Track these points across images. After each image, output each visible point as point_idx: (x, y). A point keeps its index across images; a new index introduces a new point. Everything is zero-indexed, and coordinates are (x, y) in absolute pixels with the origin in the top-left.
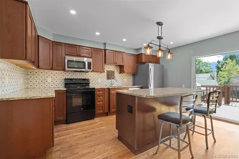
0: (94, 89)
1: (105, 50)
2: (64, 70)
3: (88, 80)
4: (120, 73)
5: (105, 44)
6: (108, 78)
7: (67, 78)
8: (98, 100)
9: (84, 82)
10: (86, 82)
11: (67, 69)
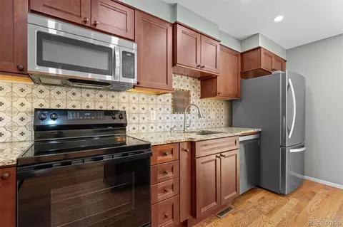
0: (148, 146)
1: (174, 26)
2: (22, 72)
3: (122, 115)
4: (202, 97)
5: (174, 6)
6: (176, 109)
7: (46, 106)
8: (160, 185)
9: (108, 120)
10: (115, 121)
11: (33, 67)
